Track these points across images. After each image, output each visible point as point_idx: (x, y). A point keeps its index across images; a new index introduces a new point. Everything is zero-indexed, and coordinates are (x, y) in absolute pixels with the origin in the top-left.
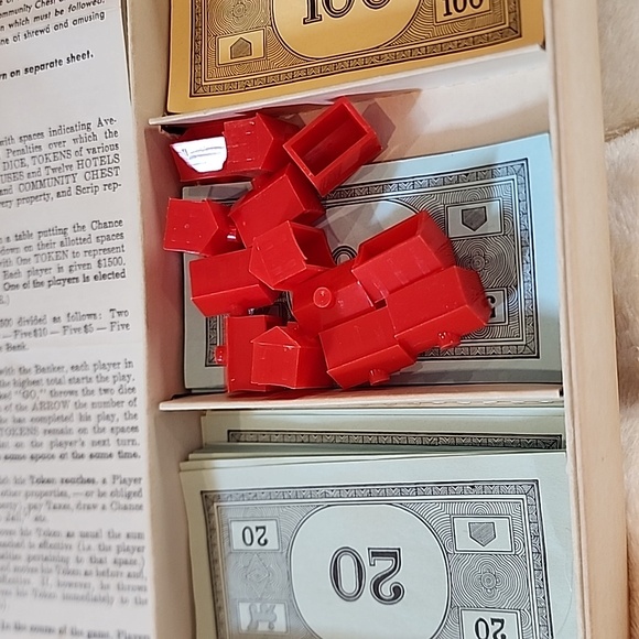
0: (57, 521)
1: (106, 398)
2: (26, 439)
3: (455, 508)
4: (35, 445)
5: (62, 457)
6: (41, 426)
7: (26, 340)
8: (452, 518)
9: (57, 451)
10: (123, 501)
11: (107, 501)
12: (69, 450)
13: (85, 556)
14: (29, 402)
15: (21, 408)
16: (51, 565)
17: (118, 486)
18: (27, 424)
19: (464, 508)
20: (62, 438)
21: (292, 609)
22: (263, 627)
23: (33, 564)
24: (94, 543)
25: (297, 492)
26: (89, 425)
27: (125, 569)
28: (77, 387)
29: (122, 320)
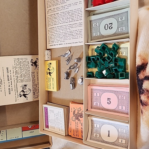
0: (72, 29)
1: (78, 13)
2: (68, 20)
3: (119, 17)
4: (69, 20)
5: (73, 21)
6: (70, 18)
7: (68, 7)
8: (118, 18)
9: (72, 21)
10: (80, 26)
11: (78, 26)
12: (74, 20)
13: (75, 33)
14: (69, 15)
15: (68, 16)
16: (71, 35)
17: (79, 24)
18: (69, 18)
19: (120, 16)
20: (73, 19)
21: (100, 32)
22: (96, 35)
23: (68, 35)
24: (76, 31)
25: (101, 19)
26: (76, 17)
27: (80, 34)
28: (75, 12)
29: (81, 2)
